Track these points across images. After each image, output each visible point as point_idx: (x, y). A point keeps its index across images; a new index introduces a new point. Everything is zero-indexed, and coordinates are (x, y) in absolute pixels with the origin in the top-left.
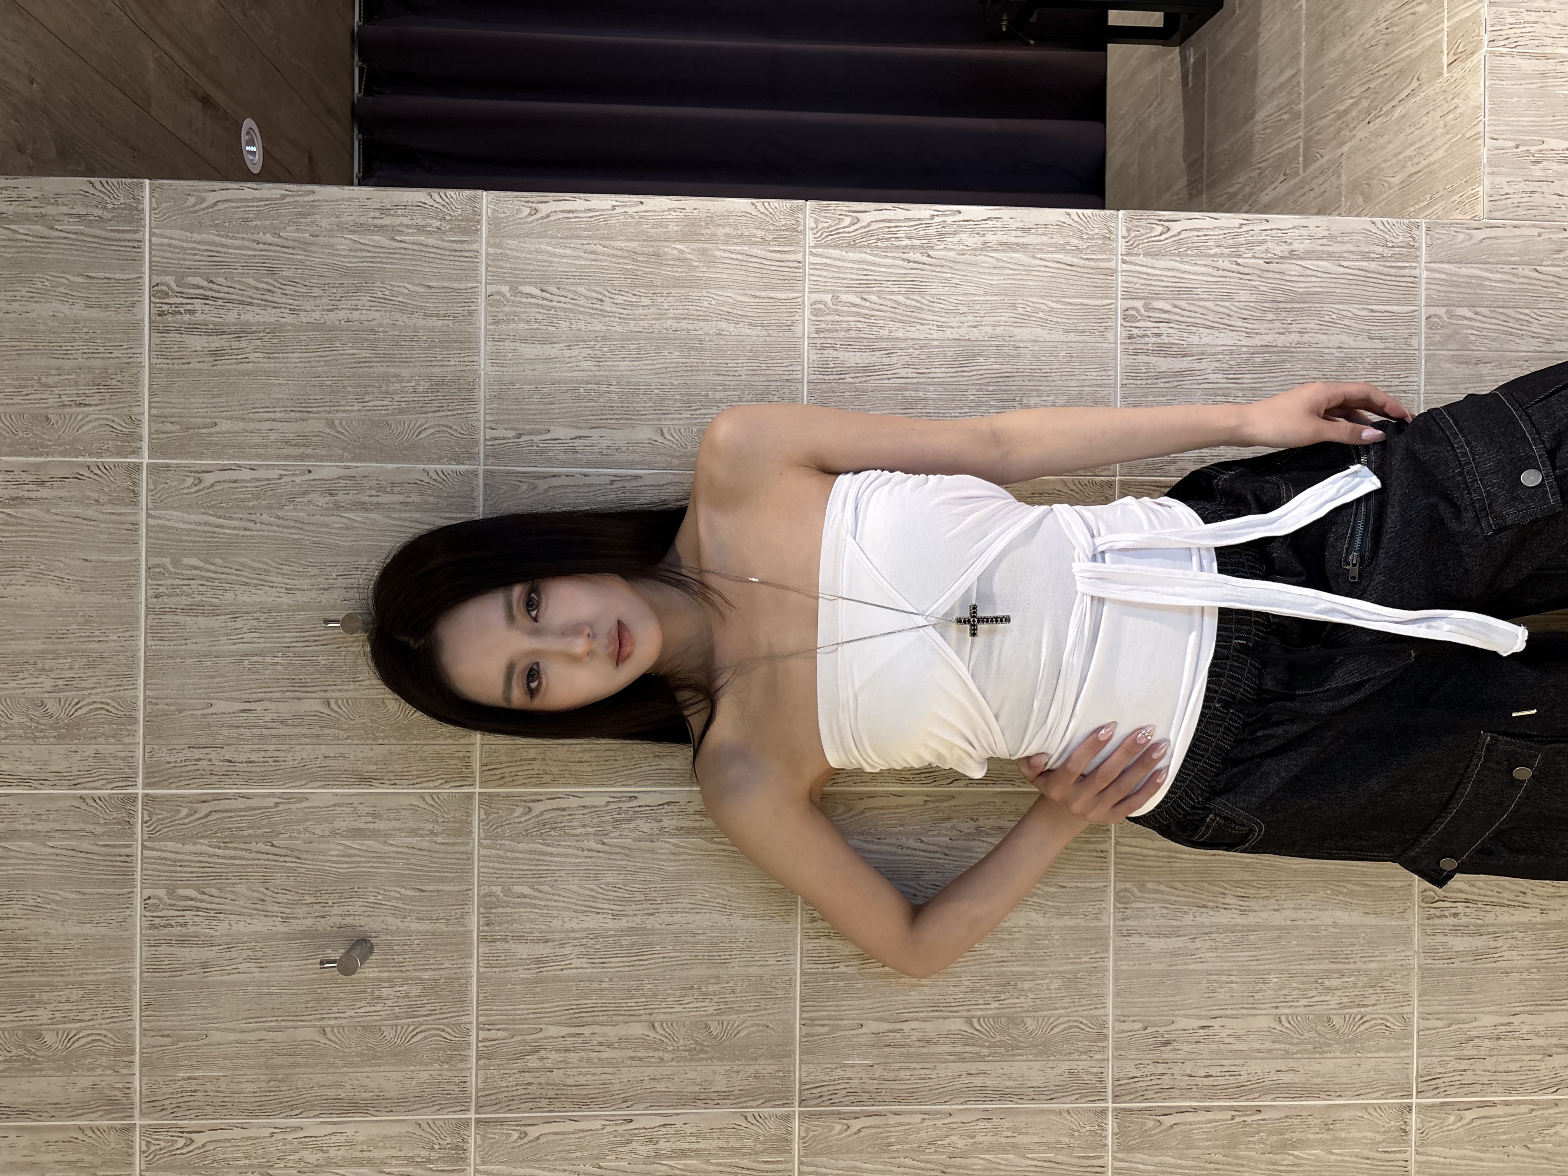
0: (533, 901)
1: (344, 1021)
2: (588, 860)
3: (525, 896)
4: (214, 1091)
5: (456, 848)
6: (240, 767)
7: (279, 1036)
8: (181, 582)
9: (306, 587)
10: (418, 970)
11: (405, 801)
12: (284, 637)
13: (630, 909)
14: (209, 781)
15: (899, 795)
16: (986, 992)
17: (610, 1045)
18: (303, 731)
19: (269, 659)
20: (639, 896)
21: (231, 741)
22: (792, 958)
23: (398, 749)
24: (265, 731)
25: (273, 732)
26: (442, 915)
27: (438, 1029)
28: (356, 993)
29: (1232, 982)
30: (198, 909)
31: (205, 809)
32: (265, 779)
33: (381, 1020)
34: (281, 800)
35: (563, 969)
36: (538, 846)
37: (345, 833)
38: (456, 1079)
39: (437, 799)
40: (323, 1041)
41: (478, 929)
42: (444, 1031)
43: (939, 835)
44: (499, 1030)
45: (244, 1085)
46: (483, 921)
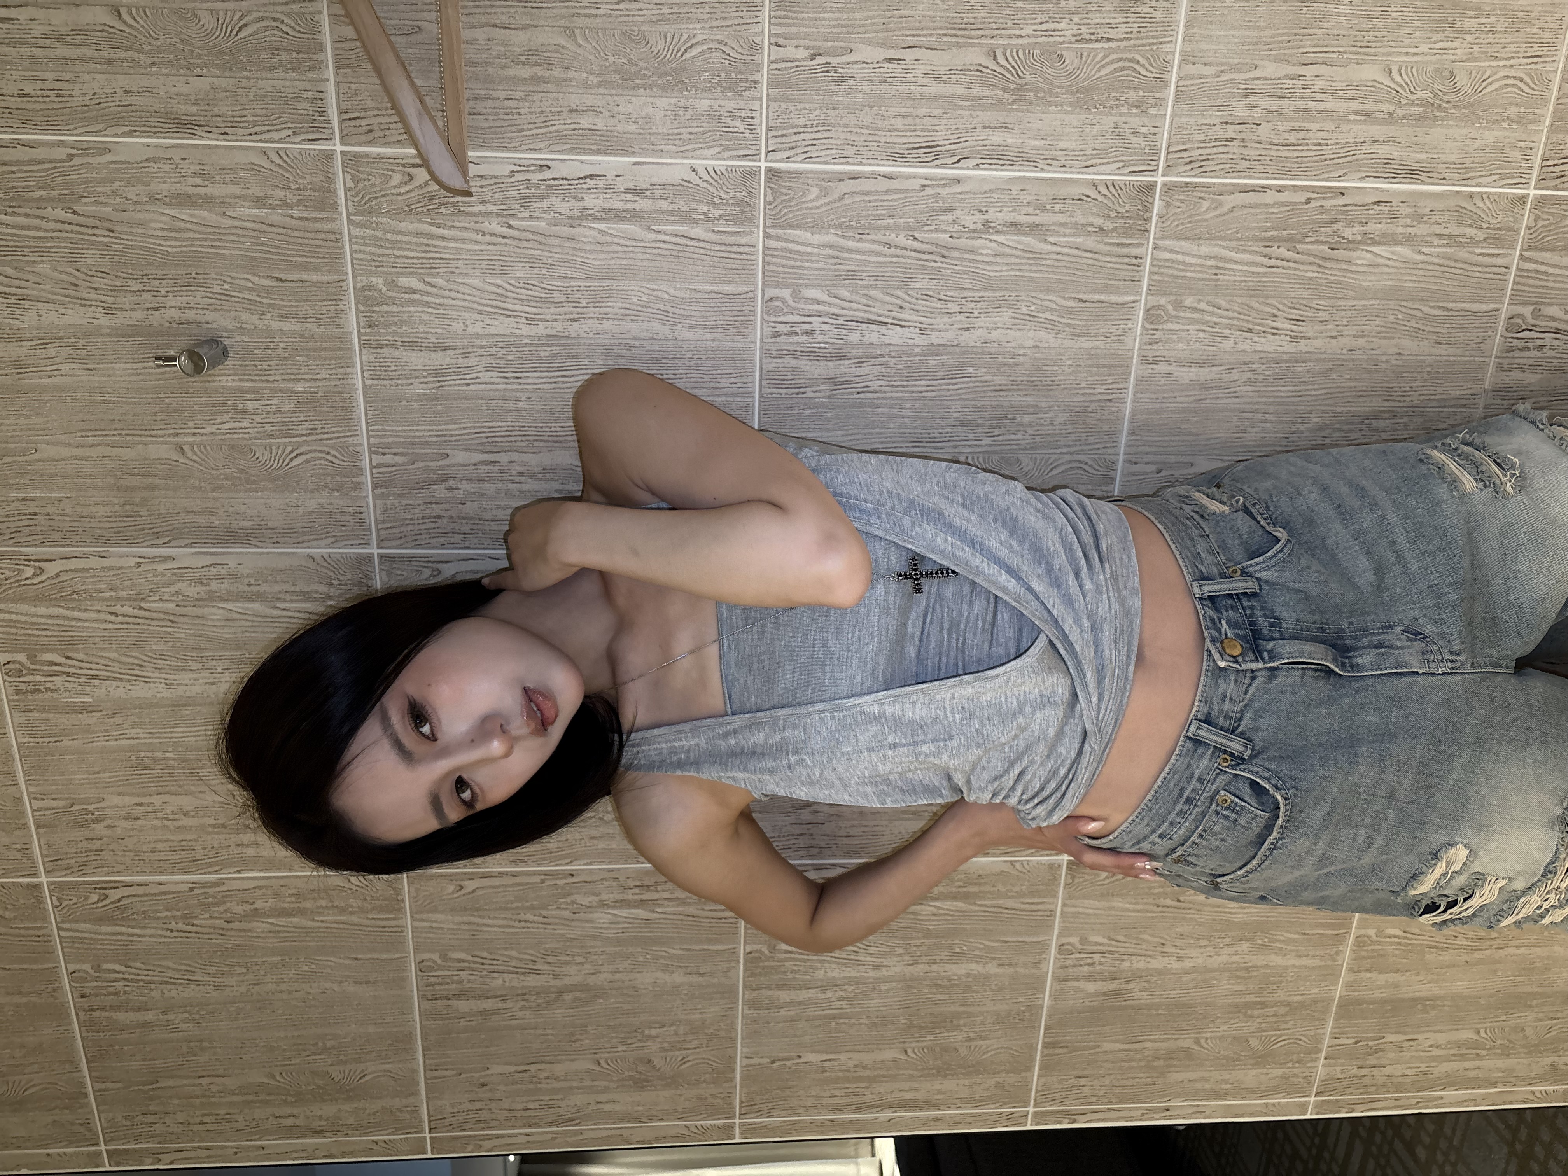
0: (426, 299)
1: (204, 438)
2: (489, 247)
3: (414, 292)
4: (58, 515)
5: (318, 225)
6: (12, 103)
7: (126, 453)
10: (289, 380)
11: (242, 158)
13: (549, 312)
15: (889, 177)
16: (978, 426)
18: (89, 52)
20: (559, 297)
22: (748, 379)
23: (224, 83)
24: (37, 52)
25: (47, 52)
26: (310, 312)
27: (321, 452)
28: (214, 405)
29: (1265, 421)
32: (50, 122)
33: (251, 439)
34: (74, 151)
35: (468, 385)
36: (426, 226)
37: (167, 199)
38: (350, 509)
39: (285, 157)
40: (181, 460)
41: (359, 331)
42: (328, 453)
43: (936, 230)
44: (395, 454)
45: (94, 509)
46: (363, 321)
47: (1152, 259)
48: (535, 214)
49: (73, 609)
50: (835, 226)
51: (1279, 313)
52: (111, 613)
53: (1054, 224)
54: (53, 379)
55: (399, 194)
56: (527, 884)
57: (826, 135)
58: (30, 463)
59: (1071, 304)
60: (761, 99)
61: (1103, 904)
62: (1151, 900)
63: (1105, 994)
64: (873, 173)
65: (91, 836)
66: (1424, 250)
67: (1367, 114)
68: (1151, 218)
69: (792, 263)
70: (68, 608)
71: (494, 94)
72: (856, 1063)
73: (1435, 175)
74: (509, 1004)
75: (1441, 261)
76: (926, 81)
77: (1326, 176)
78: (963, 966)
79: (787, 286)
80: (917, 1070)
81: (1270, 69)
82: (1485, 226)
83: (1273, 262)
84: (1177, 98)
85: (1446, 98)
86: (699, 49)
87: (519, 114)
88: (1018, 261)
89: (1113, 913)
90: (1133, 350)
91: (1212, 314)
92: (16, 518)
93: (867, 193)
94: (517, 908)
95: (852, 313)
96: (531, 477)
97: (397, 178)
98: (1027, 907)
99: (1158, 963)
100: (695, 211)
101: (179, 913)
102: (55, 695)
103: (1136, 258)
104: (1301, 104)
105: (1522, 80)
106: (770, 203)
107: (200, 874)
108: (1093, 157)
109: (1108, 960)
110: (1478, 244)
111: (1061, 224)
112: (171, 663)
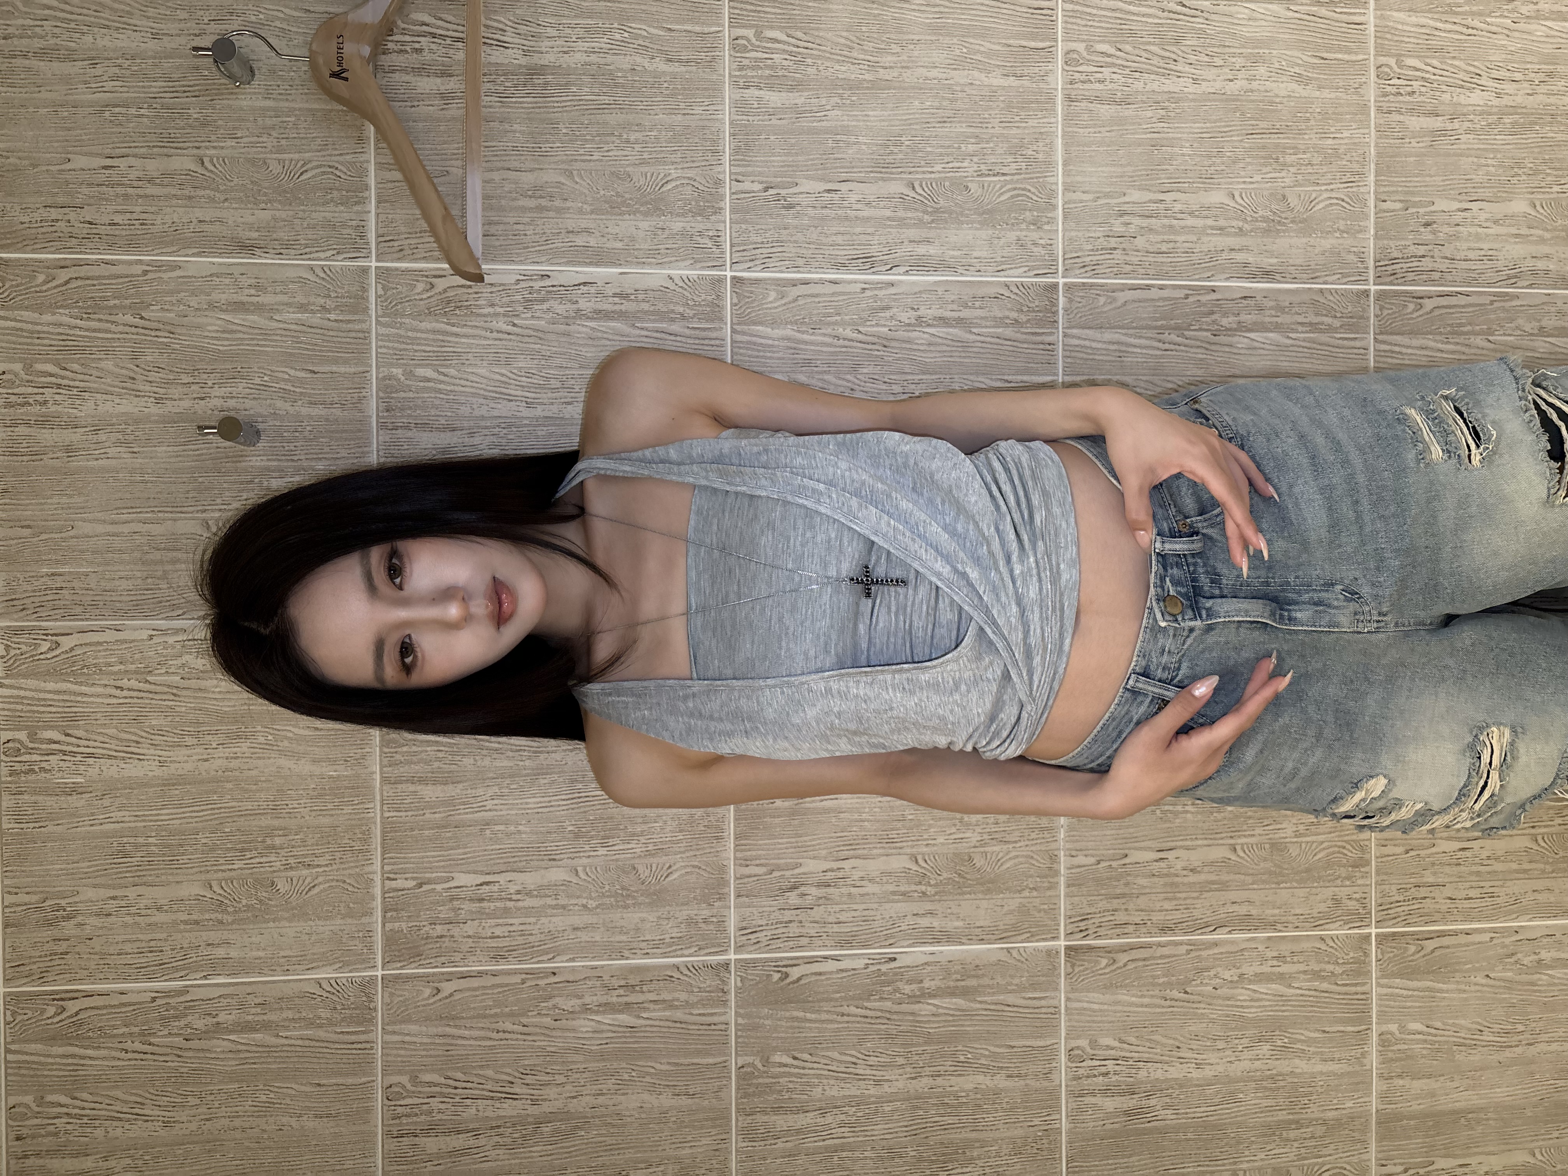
0: (438, 386)
2: (496, 342)
3: (429, 380)
4: (82, 589)
5: (350, 326)
6: (102, 230)
7: (156, 529)
8: (32, 23)
9: (174, 32)
10: (312, 459)
11: (292, 274)
12: (151, 86)
13: (546, 396)
14: (69, 245)
15: (833, 282)
18: (173, 191)
19: (133, 111)
20: (555, 383)
21: (92, 201)
23: (283, 215)
24: (130, 191)
25: (139, 191)
26: (336, 399)
28: (242, 483)
30: (59, 386)
31: (63, 275)
32: (132, 244)
34: (150, 268)
36: (442, 325)
37: (224, 307)
39: (328, 272)
41: (378, 415)
43: (877, 325)
45: (117, 583)
46: (382, 406)
47: (1064, 345)
48: (537, 315)
49: (81, 684)
50: (791, 323)
52: (117, 687)
53: (976, 318)
54: (100, 462)
55: (421, 300)
56: (507, 985)
57: (780, 249)
58: (64, 539)
60: (725, 222)
61: (1108, 997)
62: (1157, 992)
63: (1127, 1113)
64: (821, 279)
65: (59, 936)
66: (1291, 335)
67: (1221, 229)
68: (1057, 311)
69: (756, 353)
70: (76, 683)
71: (506, 220)
73: (1288, 275)
74: (482, 1141)
75: (1308, 345)
76: (859, 206)
77: (1197, 277)
78: (971, 1078)
81: (1135, 196)
82: (1338, 315)
83: (1167, 346)
84: (1065, 217)
85: (1283, 215)
86: (674, 184)
87: (526, 235)
88: (949, 349)
89: (1120, 1008)
92: (43, 593)
93: (817, 296)
94: (496, 1015)
97: (420, 287)
98: (1028, 1003)
99: (1176, 1072)
100: (673, 311)
101: (136, 1030)
102: (48, 776)
103: (1049, 344)
104: (1166, 221)
105: (1343, 200)
106: (736, 305)
107: (166, 981)
108: (1003, 263)
109: (1124, 1068)
110: (1336, 330)
111: (982, 318)
112: (169, 739)
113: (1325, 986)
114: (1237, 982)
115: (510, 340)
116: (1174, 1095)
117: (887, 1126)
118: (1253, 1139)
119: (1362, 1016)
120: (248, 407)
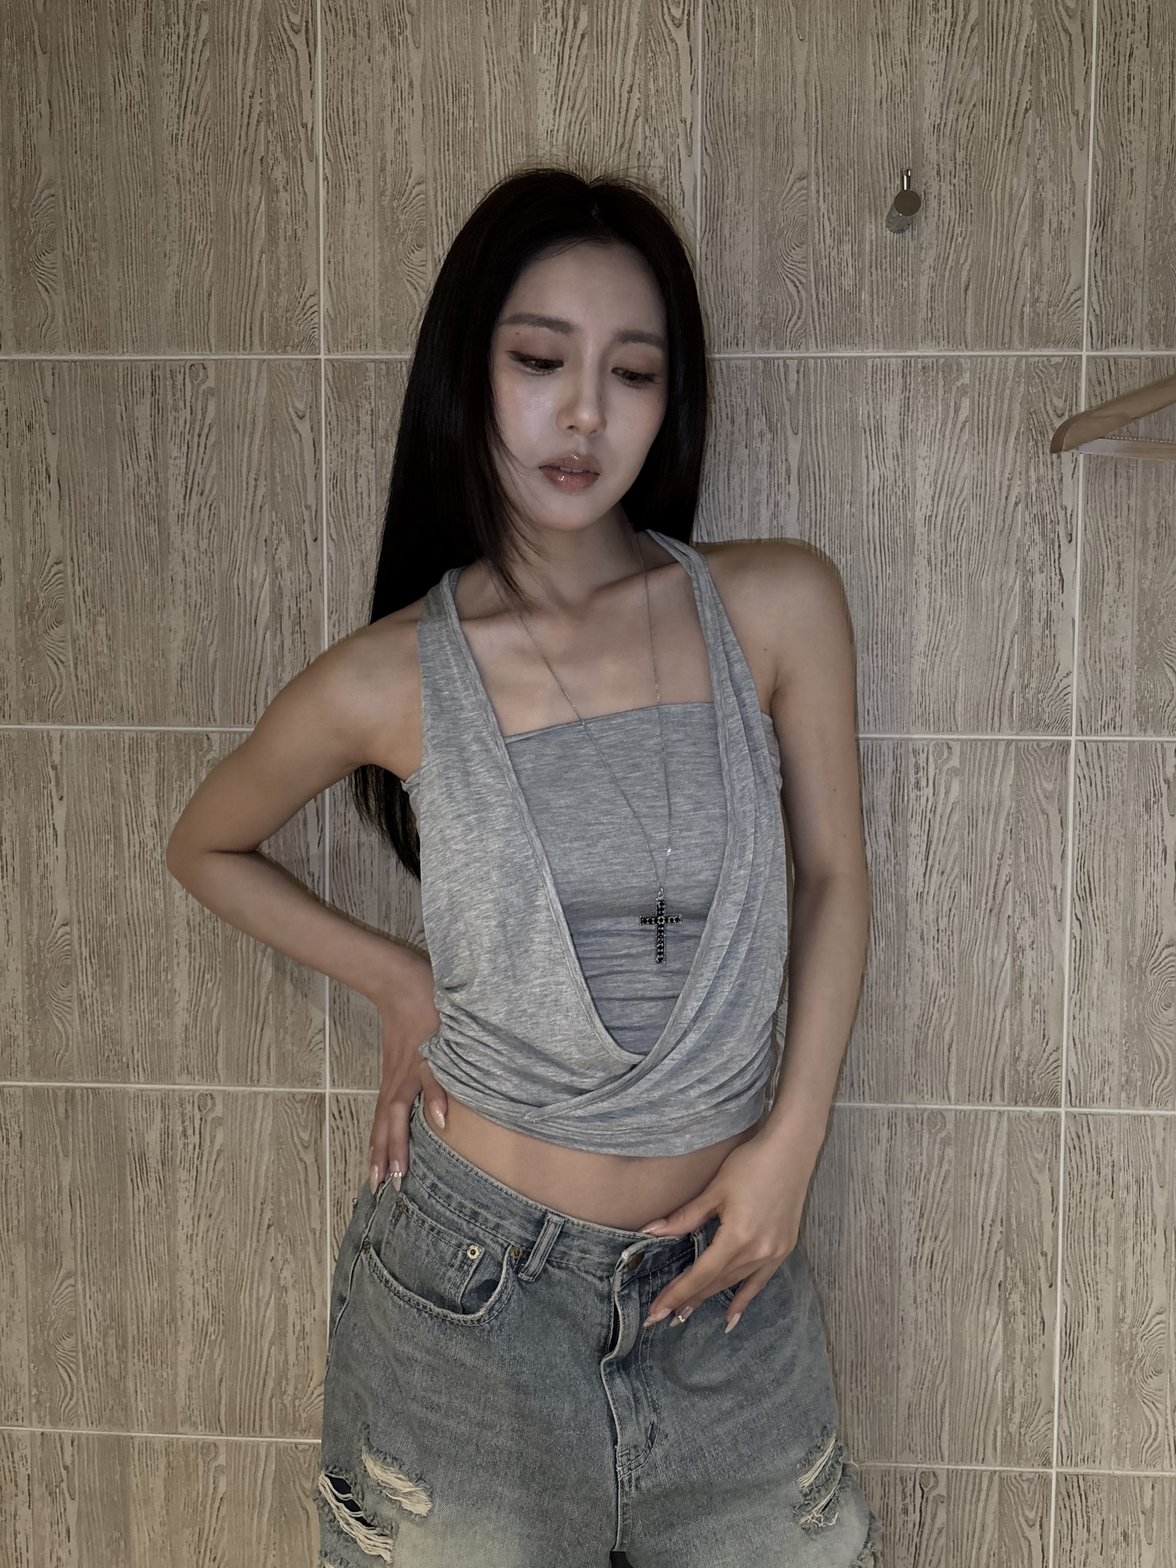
0: (950, 421)
1: (815, 201)
2: (997, 484)
3: (956, 411)
4: (736, 50)
5: (1016, 329)
6: (1123, 69)
7: (799, 126)
10: (872, 287)
11: (1074, 267)
13: (937, 537)
14: (1107, 32)
15: (1063, 856)
17: (774, 516)
18: (1165, 142)
20: (951, 547)
21: (1155, 56)
22: (872, 728)
23: (1139, 258)
24: (1165, 97)
25: (1165, 106)
26: (937, 313)
27: (801, 311)
29: (831, 1244)
30: (954, 24)
31: (1074, 28)
32: (1107, 99)
33: (814, 244)
34: (1081, 118)
35: (867, 457)
36: (1016, 427)
37: (1038, 196)
38: (741, 335)
39: (1075, 305)
40: (792, 176)
41: (919, 357)
42: (799, 318)
43: (1015, 902)
44: (798, 383)
45: (742, 86)
46: (929, 362)
47: (990, 1111)
48: (1028, 528)
49: (636, 50)
50: (1018, 806)
51: (938, 1242)
52: (631, 87)
53: (1022, 1014)
54: (872, 67)
55: (1045, 404)
56: (305, 491)
57: (1100, 796)
58: (789, 32)
59: (947, 1038)
60: (1130, 735)
61: (266, 1139)
62: (271, 1194)
63: (143, 1155)
64: (1067, 840)
65: (373, 27)
66: (1000, 1374)
67: (1123, 1297)
68: (1028, 1106)
69: (984, 766)
70: (637, 45)
71: (1133, 495)
72: (51, 867)
73: (1069, 1373)
74: (144, 463)
75: (989, 1394)
76: (1148, 885)
77: (1067, 1267)
78: (186, 985)
79: (962, 762)
80: (38, 939)
82: (1023, 1431)
83: (987, 1228)
84: (1135, 1117)
85: (1138, 1371)
87: (1116, 517)
88: (987, 981)
89: (255, 1152)
90: (902, 1103)
91: (938, 1176)
92: (733, 10)
93: (1048, 836)
94: (274, 478)
95: (937, 826)
96: (774, 514)
97: (1059, 403)
98: (264, 1053)
99: (184, 1212)
100: (1031, 676)
101: (274, 107)
102: (540, 16)
103: (991, 1095)
104: (1131, 1234)
105: (1155, 1440)
106: (1038, 745)
107: (324, 138)
108: (1083, 1044)
109: (190, 1154)
110: (1005, 1427)
111: (1021, 1020)
112: (575, 140)
113: (271, 1384)
114: (279, 1284)
115: (1000, 499)
116: (159, 1210)
117: (139, 892)
118: (108, 1296)
119: (236, 1425)
120: (928, 220)
